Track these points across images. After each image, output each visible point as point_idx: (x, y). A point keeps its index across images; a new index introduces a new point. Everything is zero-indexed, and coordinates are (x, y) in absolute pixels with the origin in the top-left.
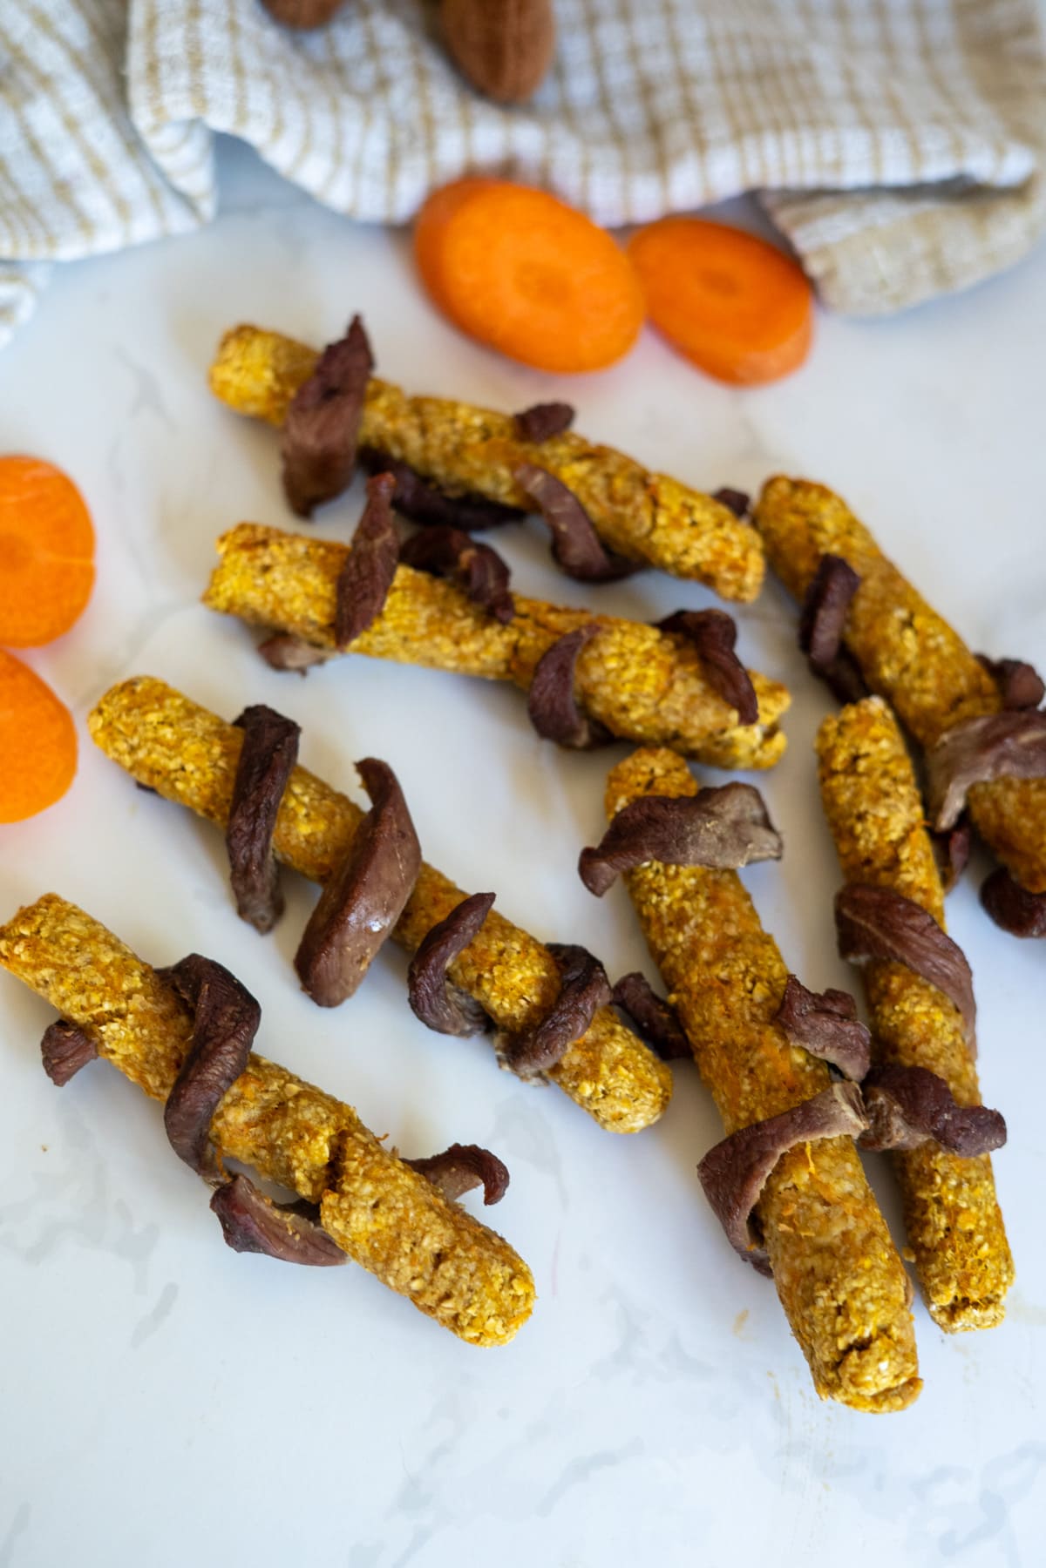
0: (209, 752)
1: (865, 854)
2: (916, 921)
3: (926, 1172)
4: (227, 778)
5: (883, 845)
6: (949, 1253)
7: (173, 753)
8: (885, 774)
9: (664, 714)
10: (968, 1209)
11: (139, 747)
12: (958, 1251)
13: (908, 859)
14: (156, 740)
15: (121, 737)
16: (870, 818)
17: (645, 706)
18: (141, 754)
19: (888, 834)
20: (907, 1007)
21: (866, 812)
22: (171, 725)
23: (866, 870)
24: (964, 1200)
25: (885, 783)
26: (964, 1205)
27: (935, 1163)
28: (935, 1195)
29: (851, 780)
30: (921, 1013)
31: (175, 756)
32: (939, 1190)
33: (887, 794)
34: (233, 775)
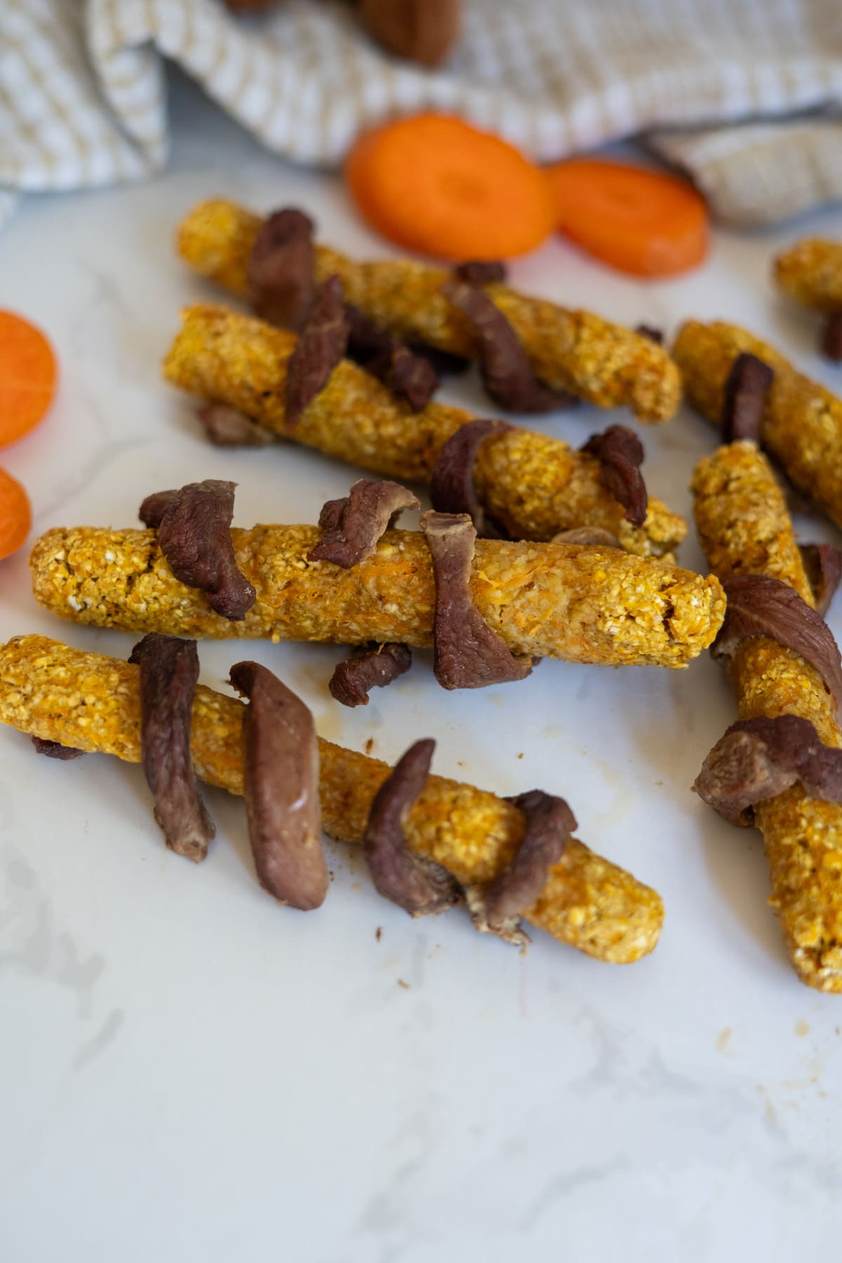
1: (735, 557)
2: (780, 594)
3: (791, 818)
5: (752, 545)
6: (815, 890)
8: (755, 490)
10: (834, 850)
12: (823, 888)
13: (776, 554)
16: (740, 524)
19: (757, 534)
20: (773, 674)
21: (736, 520)
23: (736, 571)
24: (830, 840)
25: (754, 497)
26: (830, 845)
27: (801, 808)
28: (801, 836)
29: (722, 498)
30: (789, 679)
32: (805, 832)
33: (756, 504)
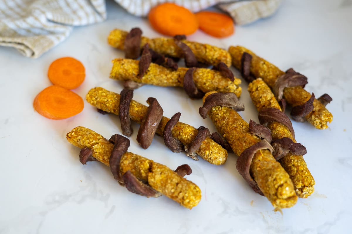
0: (113, 97)
1: (263, 105)
2: (276, 111)
3: (289, 160)
4: (118, 101)
5: (266, 101)
6: (298, 175)
7: (105, 98)
8: (264, 89)
9: (214, 83)
10: (301, 166)
11: (98, 98)
12: (300, 175)
13: (273, 102)
14: (102, 96)
15: (93, 97)
16: (263, 97)
17: (209, 82)
18: (98, 99)
19: (267, 99)
20: (278, 129)
21: (262, 96)
22: (105, 93)
23: (264, 107)
24: (299, 164)
25: (265, 90)
27: (291, 158)
28: (293, 164)
29: (257, 92)
30: (282, 130)
31: (106, 98)
32: (293, 163)
33: (265, 92)
34: (119, 101)
